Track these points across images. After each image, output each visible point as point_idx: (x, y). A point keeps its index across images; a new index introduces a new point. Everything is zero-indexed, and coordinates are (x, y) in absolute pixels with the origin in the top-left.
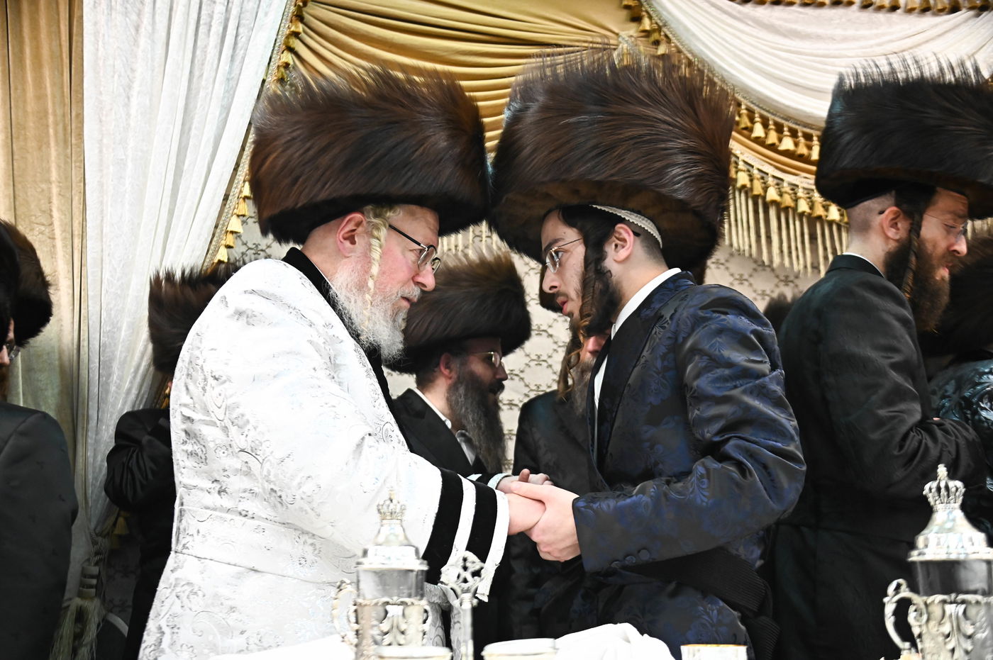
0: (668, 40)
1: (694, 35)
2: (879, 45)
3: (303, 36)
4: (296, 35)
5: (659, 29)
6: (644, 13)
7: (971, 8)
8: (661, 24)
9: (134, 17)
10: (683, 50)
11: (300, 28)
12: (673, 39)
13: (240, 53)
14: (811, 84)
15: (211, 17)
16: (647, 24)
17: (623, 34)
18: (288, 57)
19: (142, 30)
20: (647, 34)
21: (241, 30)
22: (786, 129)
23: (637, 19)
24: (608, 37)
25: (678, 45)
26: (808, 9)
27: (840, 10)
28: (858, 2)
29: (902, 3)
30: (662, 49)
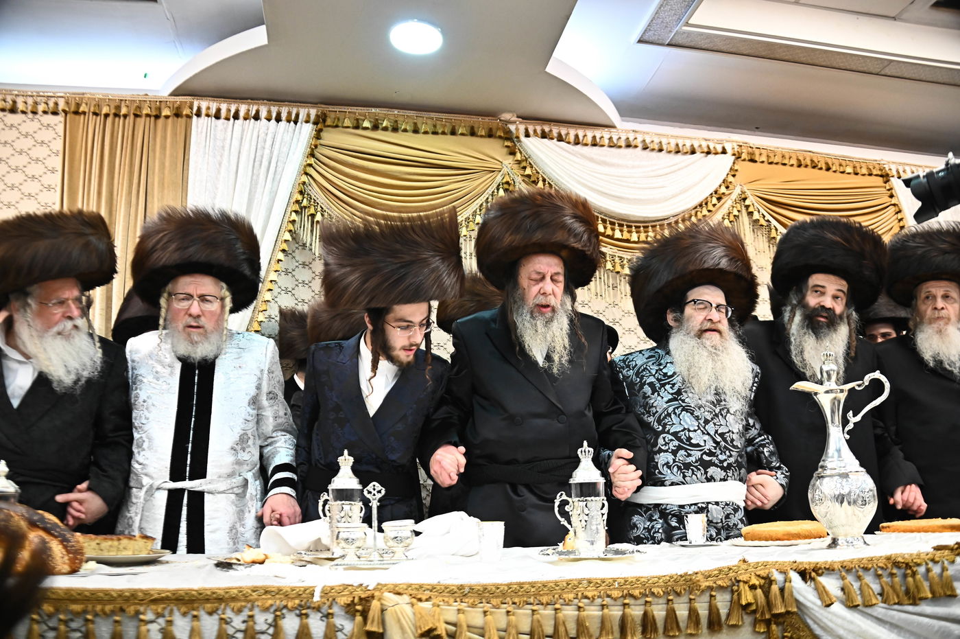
0: (532, 167)
1: (546, 164)
2: (653, 171)
3: (314, 165)
4: (310, 165)
5: (526, 160)
6: (517, 150)
7: (702, 152)
8: (527, 157)
9: (219, 158)
10: (540, 172)
11: (312, 161)
12: (534, 166)
13: (278, 177)
14: (613, 193)
15: (262, 157)
16: (518, 156)
17: (506, 162)
18: (304, 178)
19: (223, 165)
20: (519, 162)
21: (279, 164)
22: (600, 219)
23: (513, 153)
24: (496, 164)
25: (537, 169)
26: (612, 149)
27: (630, 150)
28: (640, 145)
29: (665, 147)
30: (528, 171)
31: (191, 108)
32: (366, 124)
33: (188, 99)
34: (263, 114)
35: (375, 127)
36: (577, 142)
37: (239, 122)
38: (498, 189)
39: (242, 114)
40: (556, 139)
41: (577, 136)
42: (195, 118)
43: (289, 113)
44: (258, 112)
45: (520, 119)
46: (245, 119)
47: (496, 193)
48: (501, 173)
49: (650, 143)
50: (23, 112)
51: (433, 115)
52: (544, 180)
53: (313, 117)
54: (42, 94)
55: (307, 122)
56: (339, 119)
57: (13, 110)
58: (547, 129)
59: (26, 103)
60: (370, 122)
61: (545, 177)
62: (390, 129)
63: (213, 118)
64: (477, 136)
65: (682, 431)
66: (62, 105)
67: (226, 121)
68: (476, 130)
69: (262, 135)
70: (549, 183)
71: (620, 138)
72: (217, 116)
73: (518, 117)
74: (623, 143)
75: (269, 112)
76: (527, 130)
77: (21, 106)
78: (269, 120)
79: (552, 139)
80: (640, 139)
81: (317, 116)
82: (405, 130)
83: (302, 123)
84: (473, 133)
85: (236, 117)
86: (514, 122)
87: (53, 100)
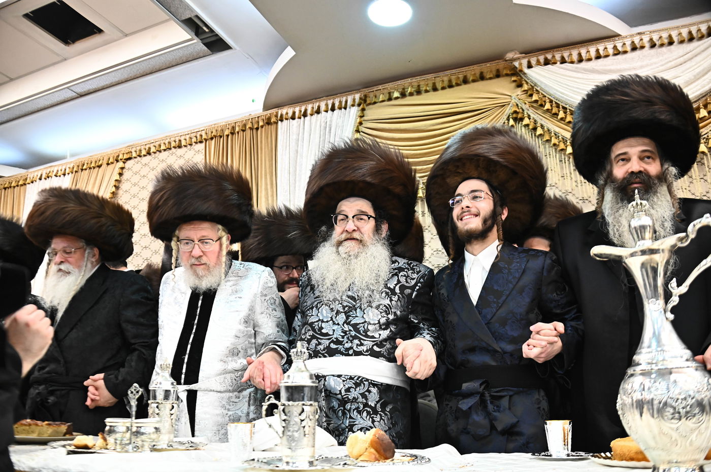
0: (538, 93)
5: (533, 87)
6: (523, 82)
8: (533, 85)
10: (547, 95)
11: (358, 135)
12: (541, 91)
16: (526, 87)
17: (514, 95)
20: (526, 92)
23: (520, 86)
24: (506, 99)
25: (544, 93)
26: (619, 57)
27: (638, 53)
28: (647, 45)
29: (675, 39)
30: (535, 97)
31: (276, 116)
32: (396, 94)
33: (274, 111)
34: (323, 108)
35: (403, 95)
36: (580, 60)
37: (308, 118)
38: (509, 120)
39: (309, 112)
40: (558, 63)
41: (580, 55)
42: (279, 122)
43: (340, 102)
44: (319, 107)
45: (524, 55)
46: (312, 115)
47: (506, 124)
48: (510, 105)
49: (658, 40)
50: (185, 146)
51: (448, 72)
52: (551, 101)
53: (357, 101)
54: (193, 131)
55: (353, 105)
56: (376, 97)
57: (180, 147)
58: (549, 56)
59: (186, 140)
60: (399, 92)
61: (552, 98)
62: (415, 93)
63: (291, 120)
64: (487, 79)
65: (317, 322)
66: (204, 136)
67: (299, 120)
68: (485, 74)
69: (323, 124)
70: (556, 103)
71: (624, 44)
72: (293, 118)
73: (521, 53)
74: (629, 48)
75: (327, 105)
76: (529, 62)
77: (183, 143)
78: (327, 111)
79: (555, 63)
80: (646, 39)
81: (361, 99)
82: (427, 91)
83: (350, 108)
84: (482, 78)
85: (305, 115)
86: (518, 59)
87: (199, 133)
